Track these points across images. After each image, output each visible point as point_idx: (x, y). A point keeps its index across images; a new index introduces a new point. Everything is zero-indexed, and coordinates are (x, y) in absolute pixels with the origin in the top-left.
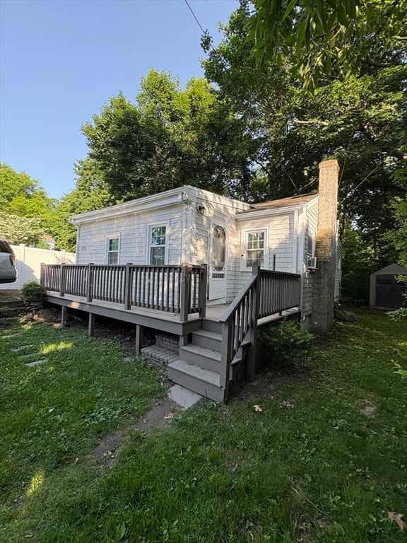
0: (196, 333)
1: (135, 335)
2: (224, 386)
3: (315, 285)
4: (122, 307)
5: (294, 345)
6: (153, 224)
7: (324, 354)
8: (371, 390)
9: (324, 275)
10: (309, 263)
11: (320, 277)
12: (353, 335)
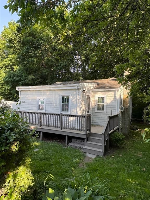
0: (89, 137)
1: (65, 139)
2: (103, 151)
3: (123, 117)
4: (59, 129)
5: (119, 140)
6: (63, 95)
7: (127, 143)
8: (141, 151)
9: (126, 113)
10: (121, 109)
11: (125, 114)
12: (137, 135)
